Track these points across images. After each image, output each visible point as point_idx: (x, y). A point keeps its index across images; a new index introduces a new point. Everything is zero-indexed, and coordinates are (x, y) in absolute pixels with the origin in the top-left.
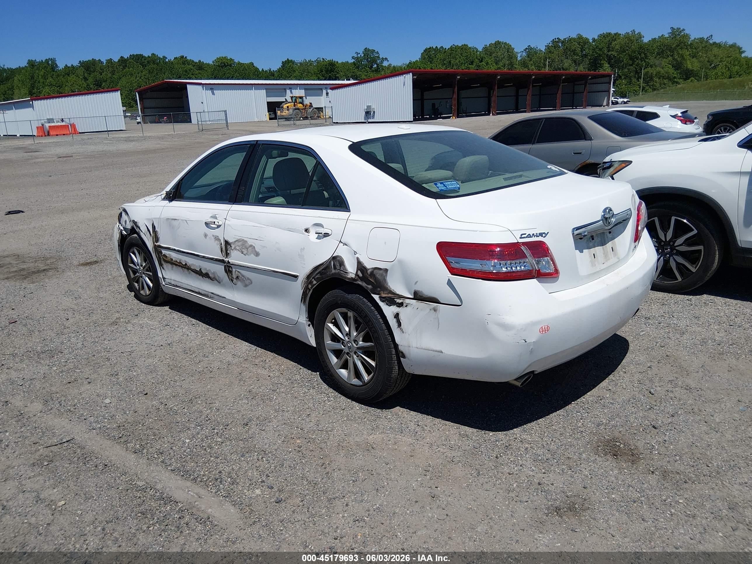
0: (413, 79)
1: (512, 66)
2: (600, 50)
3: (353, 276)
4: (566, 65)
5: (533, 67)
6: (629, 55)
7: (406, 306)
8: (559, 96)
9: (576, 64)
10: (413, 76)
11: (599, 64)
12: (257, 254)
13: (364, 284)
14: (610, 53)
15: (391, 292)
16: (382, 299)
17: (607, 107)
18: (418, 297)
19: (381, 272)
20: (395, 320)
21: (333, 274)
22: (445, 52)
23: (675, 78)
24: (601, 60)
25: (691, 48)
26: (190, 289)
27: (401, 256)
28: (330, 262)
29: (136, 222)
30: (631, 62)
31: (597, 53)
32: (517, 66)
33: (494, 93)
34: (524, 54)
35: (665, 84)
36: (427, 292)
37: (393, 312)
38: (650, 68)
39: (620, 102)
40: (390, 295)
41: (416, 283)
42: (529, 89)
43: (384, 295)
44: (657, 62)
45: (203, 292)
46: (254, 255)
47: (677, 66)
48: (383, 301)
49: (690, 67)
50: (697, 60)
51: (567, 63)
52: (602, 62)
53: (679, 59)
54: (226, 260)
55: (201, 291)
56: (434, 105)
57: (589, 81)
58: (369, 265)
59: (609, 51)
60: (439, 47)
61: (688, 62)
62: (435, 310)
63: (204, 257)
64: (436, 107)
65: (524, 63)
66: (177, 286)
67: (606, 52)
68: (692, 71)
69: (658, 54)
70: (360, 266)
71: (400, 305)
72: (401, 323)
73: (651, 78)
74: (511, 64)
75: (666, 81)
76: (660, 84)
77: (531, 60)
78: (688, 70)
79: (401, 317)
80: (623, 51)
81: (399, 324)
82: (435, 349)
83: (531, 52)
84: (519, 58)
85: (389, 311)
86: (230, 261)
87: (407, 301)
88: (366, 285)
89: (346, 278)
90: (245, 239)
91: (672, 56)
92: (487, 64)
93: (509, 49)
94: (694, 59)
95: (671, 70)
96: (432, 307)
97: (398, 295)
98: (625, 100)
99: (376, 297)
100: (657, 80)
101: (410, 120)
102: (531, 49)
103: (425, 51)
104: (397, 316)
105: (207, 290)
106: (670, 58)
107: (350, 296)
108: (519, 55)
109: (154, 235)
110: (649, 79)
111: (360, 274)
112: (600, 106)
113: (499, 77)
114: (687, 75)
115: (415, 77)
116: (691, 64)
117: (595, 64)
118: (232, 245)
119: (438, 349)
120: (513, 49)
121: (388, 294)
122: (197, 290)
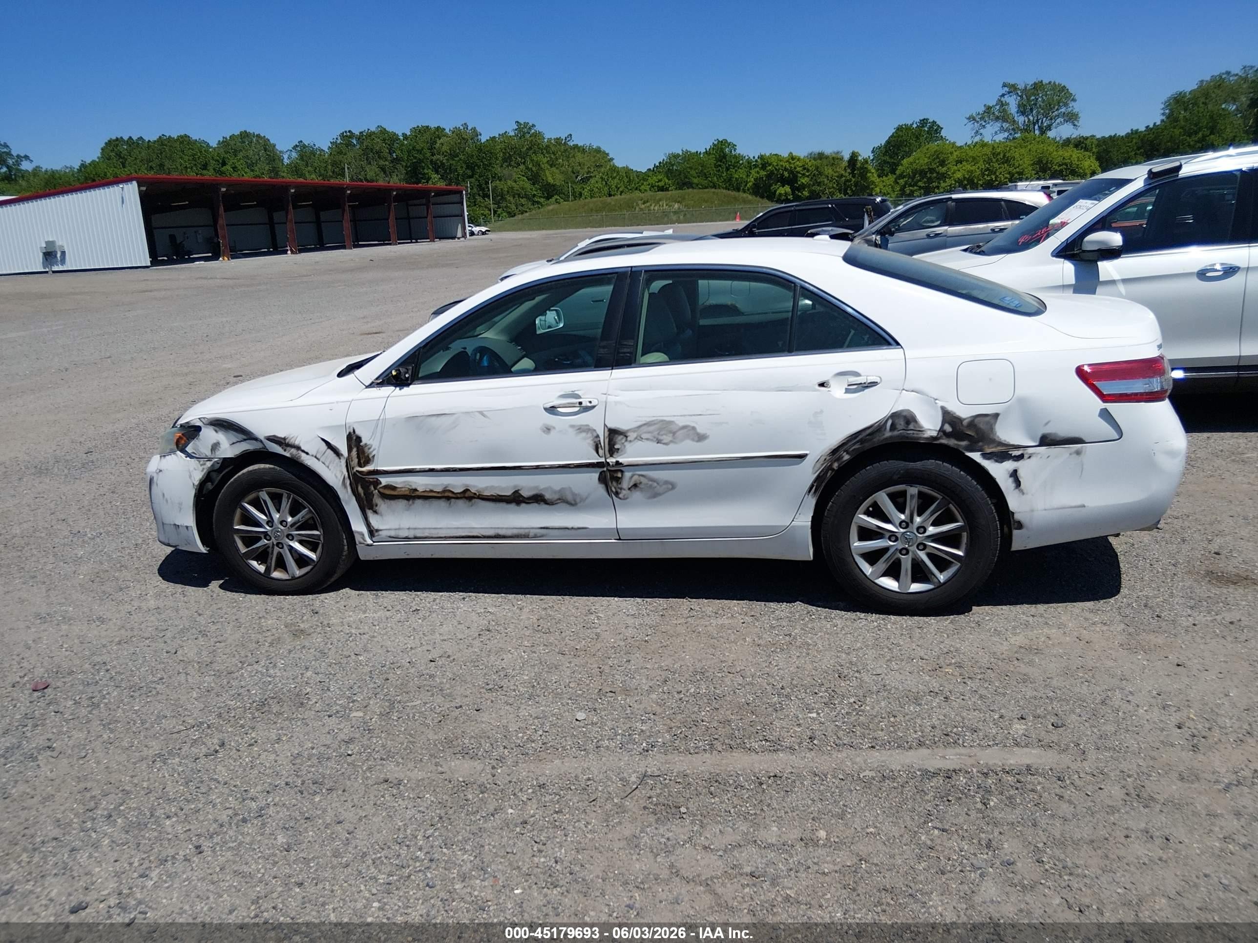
0: (140, 193)
1: (277, 173)
2: (420, 151)
3: (935, 434)
4: (370, 175)
5: (313, 176)
6: (465, 163)
7: (1030, 457)
8: (392, 221)
9: (385, 173)
10: (139, 186)
11: (421, 173)
12: (701, 438)
13: (952, 442)
14: (434, 158)
15: (1000, 444)
16: (986, 456)
17: (462, 239)
18: (1046, 441)
19: (987, 419)
20: (1011, 480)
21: (886, 439)
22: (149, 147)
23: (534, 196)
24: (424, 169)
25: (548, 152)
26: (463, 534)
27: (1021, 392)
28: (887, 421)
29: (285, 439)
30: (469, 172)
31: (415, 158)
32: (285, 175)
33: (289, 217)
34: (294, 155)
35: (522, 205)
36: (1063, 431)
37: (1007, 470)
38: (498, 182)
39: (476, 233)
40: (999, 449)
41: (1047, 424)
42: (344, 210)
43: (988, 451)
44: (506, 172)
45: (509, 533)
46: (693, 440)
47: (534, 178)
48: (988, 459)
49: (550, 180)
50: (557, 171)
51: (372, 171)
52: (426, 171)
53: (534, 169)
54: (611, 460)
55: (502, 532)
56: (172, 238)
57: (432, 200)
58: (964, 412)
59: (433, 155)
60: (135, 138)
61: (547, 172)
62: (1078, 453)
63: (537, 467)
64: (178, 242)
65: (295, 169)
66: (416, 538)
67: (429, 154)
68: (554, 185)
69: (505, 160)
70: (948, 417)
71: (1021, 457)
72: (1020, 482)
73: (503, 198)
74: (275, 171)
75: (523, 201)
76: (516, 206)
77: (307, 165)
78: (549, 184)
79: (1021, 474)
80: (453, 155)
81: (1018, 483)
82: (1074, 504)
83: (305, 153)
84: (286, 161)
85: (999, 471)
86: (621, 460)
87: (1030, 450)
88: (956, 442)
89: (920, 438)
90: (667, 419)
91: (524, 163)
92: (235, 168)
93: (267, 146)
94: (554, 169)
95: (528, 185)
96: (1073, 450)
97: (1013, 445)
98: (484, 229)
99: (976, 456)
100: (511, 199)
101: (144, 265)
102: (304, 146)
103: (110, 143)
104: (1014, 474)
105: (525, 526)
106: (522, 167)
107: (918, 465)
108: (286, 156)
109: (354, 452)
110: (499, 198)
111: (948, 428)
112: (453, 238)
113: (293, 191)
114: (550, 191)
115: (144, 189)
116: (552, 176)
117: (415, 173)
118: (628, 434)
119: (1079, 503)
120: (275, 146)
121: (996, 447)
122: (491, 533)
